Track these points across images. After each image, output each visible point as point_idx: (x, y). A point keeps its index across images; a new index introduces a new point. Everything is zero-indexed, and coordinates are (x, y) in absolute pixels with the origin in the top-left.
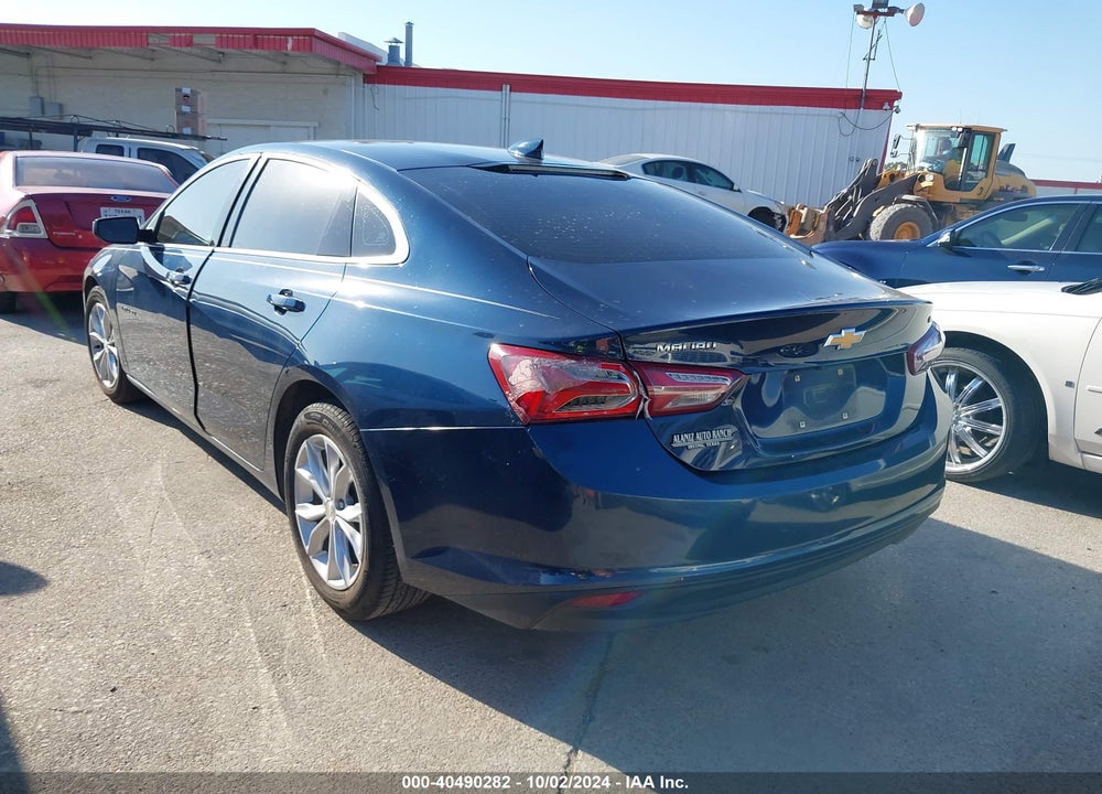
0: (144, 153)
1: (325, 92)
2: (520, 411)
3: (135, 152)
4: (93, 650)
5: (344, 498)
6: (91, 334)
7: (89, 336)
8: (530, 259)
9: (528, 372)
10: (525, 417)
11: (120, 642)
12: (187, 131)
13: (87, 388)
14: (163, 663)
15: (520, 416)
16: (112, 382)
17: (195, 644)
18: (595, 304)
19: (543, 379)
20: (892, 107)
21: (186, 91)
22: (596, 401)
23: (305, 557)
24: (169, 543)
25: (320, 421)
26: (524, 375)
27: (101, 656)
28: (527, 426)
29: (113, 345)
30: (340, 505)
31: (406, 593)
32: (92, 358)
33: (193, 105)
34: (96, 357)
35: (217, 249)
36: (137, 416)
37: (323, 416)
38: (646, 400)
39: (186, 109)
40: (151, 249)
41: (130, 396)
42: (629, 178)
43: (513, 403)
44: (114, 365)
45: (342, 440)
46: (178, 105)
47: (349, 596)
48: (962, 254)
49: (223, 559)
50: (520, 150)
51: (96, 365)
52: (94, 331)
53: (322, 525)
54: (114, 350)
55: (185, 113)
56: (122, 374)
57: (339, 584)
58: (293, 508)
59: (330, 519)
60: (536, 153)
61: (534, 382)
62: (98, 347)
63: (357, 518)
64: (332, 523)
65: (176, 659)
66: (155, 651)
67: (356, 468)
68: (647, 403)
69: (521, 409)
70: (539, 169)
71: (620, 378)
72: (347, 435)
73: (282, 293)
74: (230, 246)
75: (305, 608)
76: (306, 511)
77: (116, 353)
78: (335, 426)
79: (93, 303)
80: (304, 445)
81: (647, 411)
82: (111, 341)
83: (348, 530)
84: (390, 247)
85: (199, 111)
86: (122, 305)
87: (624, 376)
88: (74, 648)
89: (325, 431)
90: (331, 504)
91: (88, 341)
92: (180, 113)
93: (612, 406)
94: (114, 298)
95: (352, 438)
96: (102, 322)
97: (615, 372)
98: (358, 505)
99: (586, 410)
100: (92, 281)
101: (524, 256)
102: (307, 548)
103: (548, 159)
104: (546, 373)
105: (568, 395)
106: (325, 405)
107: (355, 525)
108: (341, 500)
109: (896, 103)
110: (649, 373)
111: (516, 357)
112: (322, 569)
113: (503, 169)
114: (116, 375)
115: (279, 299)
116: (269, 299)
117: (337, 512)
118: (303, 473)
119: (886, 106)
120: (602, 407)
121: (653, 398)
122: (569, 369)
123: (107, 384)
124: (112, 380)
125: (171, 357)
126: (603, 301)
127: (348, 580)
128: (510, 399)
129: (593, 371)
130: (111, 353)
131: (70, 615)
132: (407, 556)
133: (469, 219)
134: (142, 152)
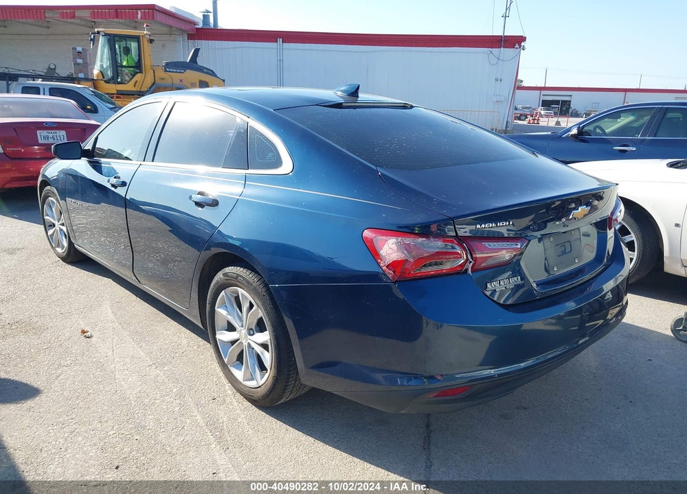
0: (54, 92)
1: (163, 46)
2: (390, 273)
3: (47, 91)
4: (95, 440)
5: (254, 328)
6: (45, 218)
7: (44, 219)
8: (379, 169)
9: (394, 247)
10: (393, 277)
11: (112, 432)
12: (81, 75)
13: (43, 253)
14: (145, 446)
15: (390, 276)
16: (62, 249)
17: (163, 430)
18: (430, 199)
19: (405, 252)
20: (520, 46)
21: (79, 49)
22: (436, 264)
23: (224, 366)
24: (127, 360)
25: (236, 278)
26: (390, 249)
27: (102, 444)
28: (395, 283)
29: (63, 225)
30: (251, 332)
31: (300, 388)
32: (47, 233)
33: (84, 59)
34: (50, 232)
35: (143, 163)
36: (83, 271)
37: (238, 275)
38: (470, 262)
39: (80, 61)
40: (89, 162)
41: (76, 258)
42: (412, 107)
43: (384, 268)
44: (64, 238)
45: (253, 291)
46: (75, 58)
47: (262, 392)
48: (584, 141)
49: (166, 369)
50: (342, 91)
51: (50, 238)
52: (47, 215)
53: (238, 345)
54: (64, 228)
55: (79, 64)
56: (71, 244)
57: (252, 384)
58: (214, 334)
59: (244, 342)
60: (354, 93)
61: (400, 254)
62: (51, 226)
63: (267, 341)
64: (245, 344)
65: (153, 442)
66: (137, 437)
67: (266, 309)
68: (471, 264)
69: (391, 272)
70: (357, 104)
71: (453, 248)
72: (258, 288)
73: (200, 193)
74: (153, 161)
75: (228, 401)
76: (224, 336)
77: (65, 231)
78: (248, 282)
79: (46, 197)
80: (223, 293)
81: (470, 269)
82: (60, 222)
83: (259, 349)
84: (278, 162)
85: (88, 62)
86: (70, 199)
87: (457, 247)
88: (83, 439)
89: (240, 285)
90: (244, 331)
91: (44, 223)
92: (76, 64)
93: (447, 266)
94: (64, 194)
95: (261, 289)
96: (54, 209)
97: (450, 244)
98: (267, 333)
99: (431, 270)
100: (46, 183)
101: (374, 167)
102: (226, 360)
103: (363, 97)
104: (407, 248)
105: (422, 261)
106: (238, 268)
107: (265, 346)
108: (252, 329)
109: (523, 44)
110: (473, 244)
111: (384, 237)
112: (239, 374)
113: (338, 106)
114: (65, 244)
115: (198, 198)
116: (191, 197)
117: (249, 337)
118: (221, 312)
119: (517, 46)
120: (441, 267)
121: (475, 259)
122: (422, 244)
123: (59, 250)
124: (63, 247)
125: (95, 228)
126: (435, 197)
127: (260, 381)
128: (381, 265)
129: (437, 245)
130: (61, 230)
131: (74, 416)
132: (306, 367)
133: (330, 142)
134: (52, 91)
